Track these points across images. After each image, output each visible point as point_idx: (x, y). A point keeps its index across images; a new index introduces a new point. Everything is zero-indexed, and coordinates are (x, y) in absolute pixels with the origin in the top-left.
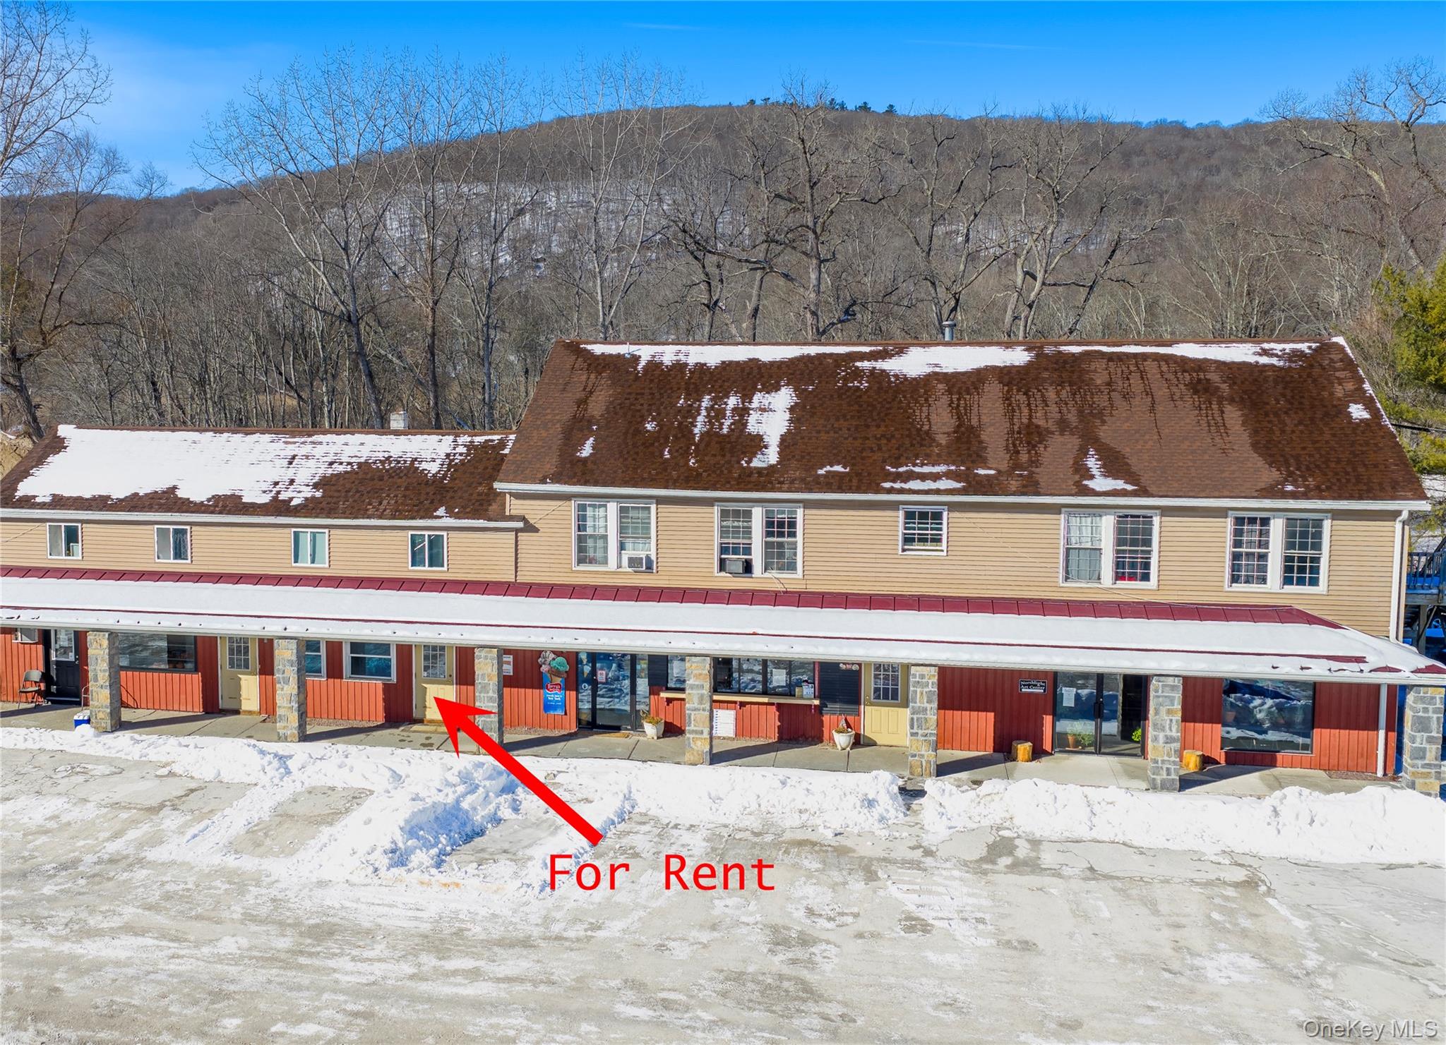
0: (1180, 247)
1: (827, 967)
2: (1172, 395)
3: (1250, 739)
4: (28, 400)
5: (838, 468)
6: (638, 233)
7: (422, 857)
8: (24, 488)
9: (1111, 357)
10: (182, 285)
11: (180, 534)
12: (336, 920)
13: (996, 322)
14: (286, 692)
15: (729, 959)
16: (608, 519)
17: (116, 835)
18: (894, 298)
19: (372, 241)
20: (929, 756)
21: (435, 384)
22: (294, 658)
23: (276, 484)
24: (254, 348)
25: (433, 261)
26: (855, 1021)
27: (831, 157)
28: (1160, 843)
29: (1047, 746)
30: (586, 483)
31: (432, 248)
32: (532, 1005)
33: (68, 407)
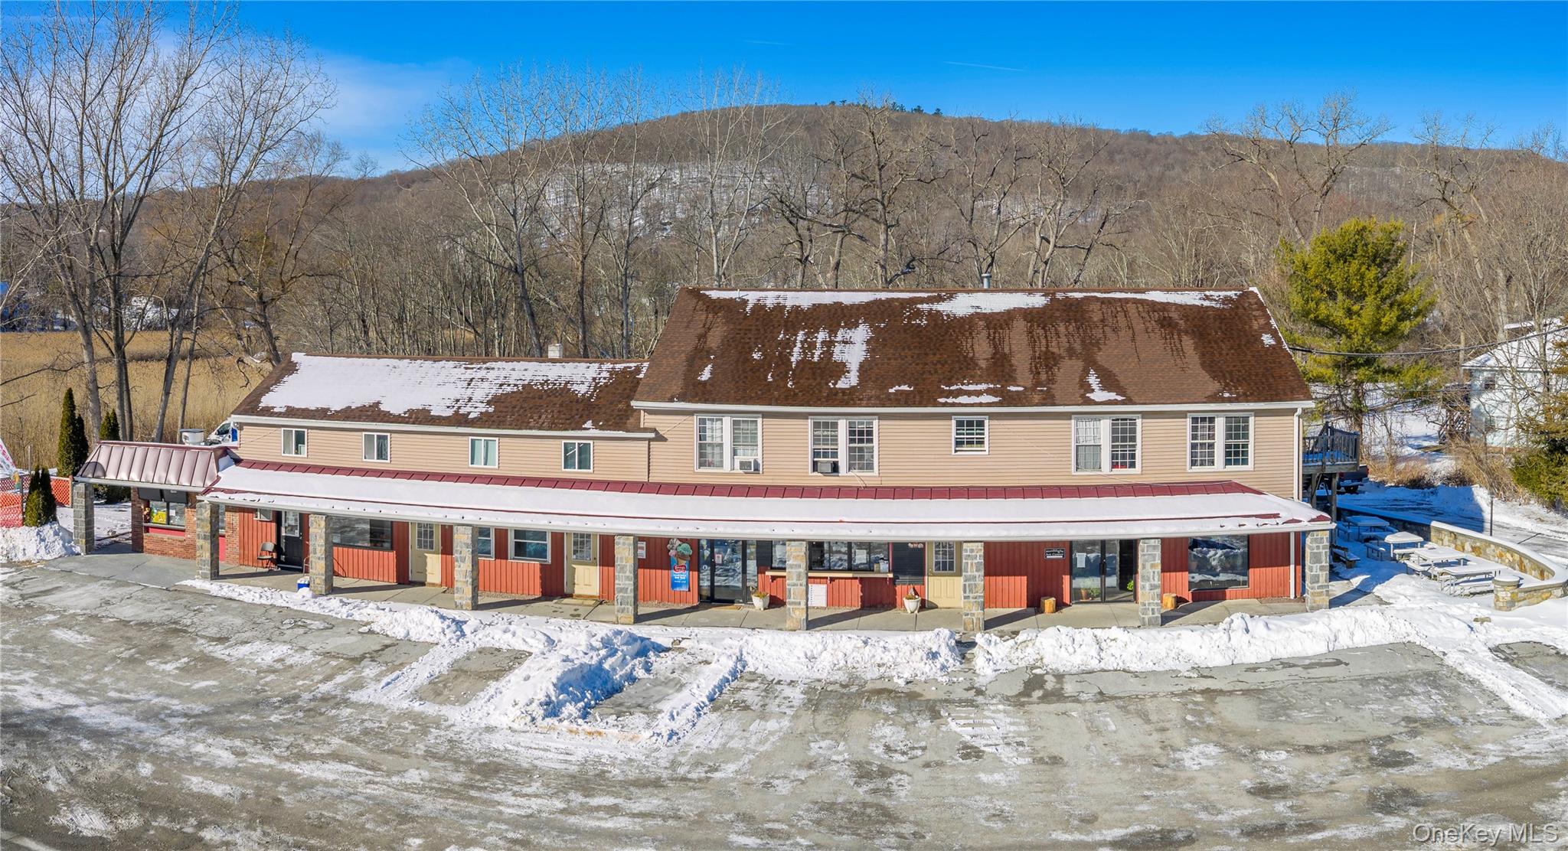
0: (1149, 221)
1: (902, 794)
2: (1147, 328)
3: (1208, 581)
4: (270, 333)
5: (905, 388)
6: (745, 202)
7: (570, 709)
8: (266, 401)
9: (1103, 301)
10: (388, 245)
11: (382, 440)
12: (500, 760)
13: (1022, 274)
14: (463, 569)
15: (822, 792)
16: (723, 430)
17: (328, 678)
18: (946, 256)
19: (534, 209)
20: (978, 614)
21: (584, 322)
22: (470, 542)
23: (458, 401)
24: (441, 293)
25: (583, 225)
26: (924, 837)
27: (894, 146)
28: (1150, 667)
29: (1067, 600)
30: (706, 401)
31: (582, 215)
32: (660, 837)
33: (299, 339)
